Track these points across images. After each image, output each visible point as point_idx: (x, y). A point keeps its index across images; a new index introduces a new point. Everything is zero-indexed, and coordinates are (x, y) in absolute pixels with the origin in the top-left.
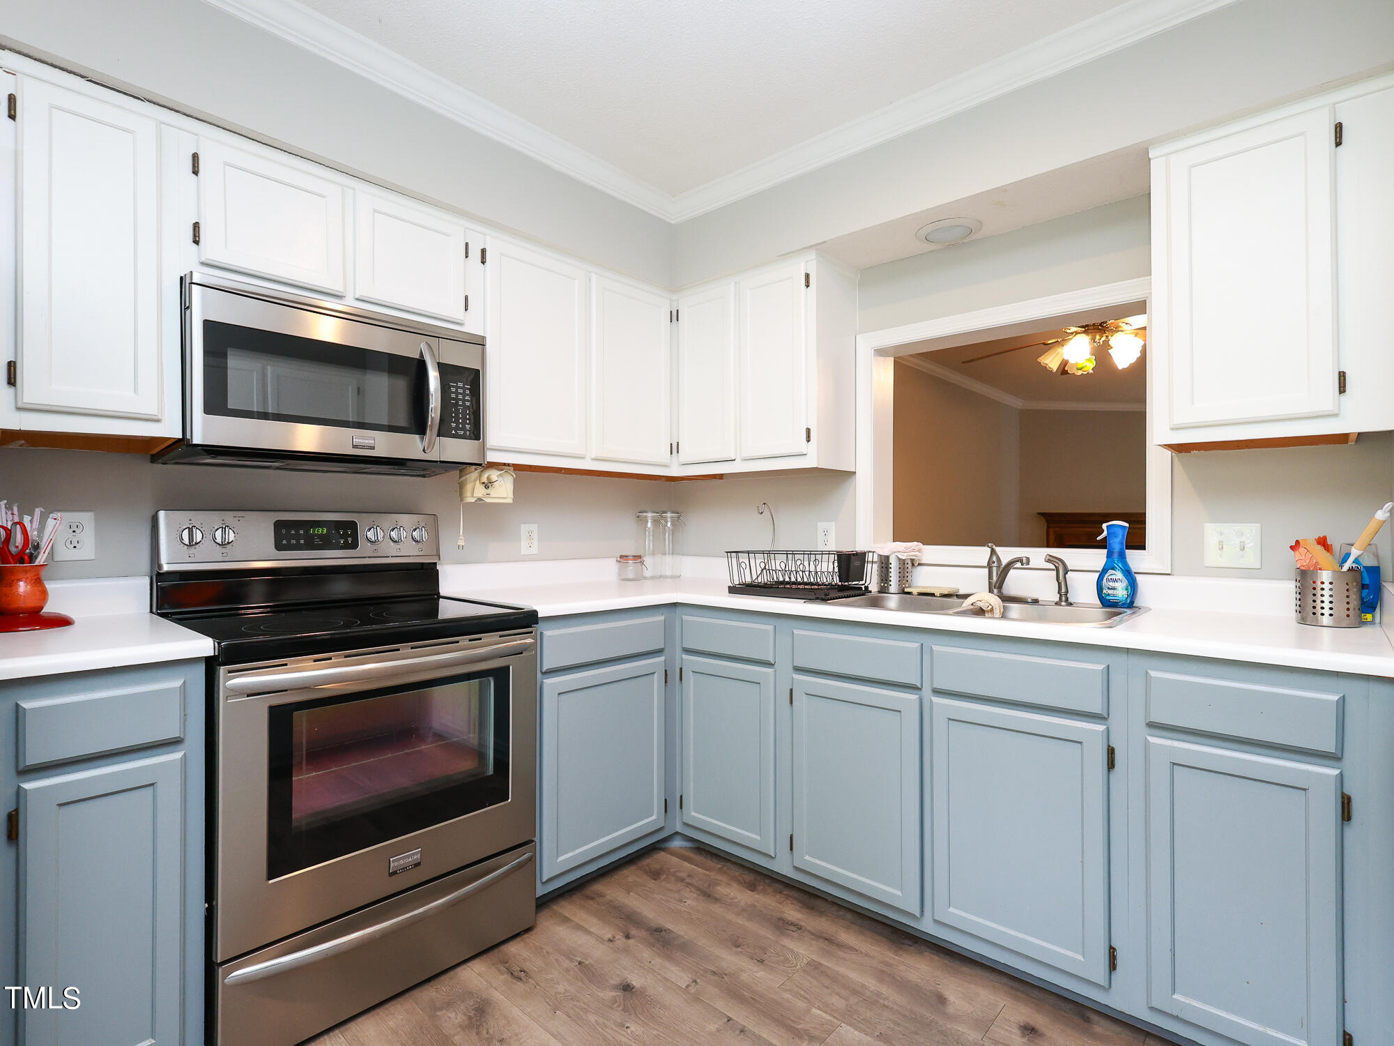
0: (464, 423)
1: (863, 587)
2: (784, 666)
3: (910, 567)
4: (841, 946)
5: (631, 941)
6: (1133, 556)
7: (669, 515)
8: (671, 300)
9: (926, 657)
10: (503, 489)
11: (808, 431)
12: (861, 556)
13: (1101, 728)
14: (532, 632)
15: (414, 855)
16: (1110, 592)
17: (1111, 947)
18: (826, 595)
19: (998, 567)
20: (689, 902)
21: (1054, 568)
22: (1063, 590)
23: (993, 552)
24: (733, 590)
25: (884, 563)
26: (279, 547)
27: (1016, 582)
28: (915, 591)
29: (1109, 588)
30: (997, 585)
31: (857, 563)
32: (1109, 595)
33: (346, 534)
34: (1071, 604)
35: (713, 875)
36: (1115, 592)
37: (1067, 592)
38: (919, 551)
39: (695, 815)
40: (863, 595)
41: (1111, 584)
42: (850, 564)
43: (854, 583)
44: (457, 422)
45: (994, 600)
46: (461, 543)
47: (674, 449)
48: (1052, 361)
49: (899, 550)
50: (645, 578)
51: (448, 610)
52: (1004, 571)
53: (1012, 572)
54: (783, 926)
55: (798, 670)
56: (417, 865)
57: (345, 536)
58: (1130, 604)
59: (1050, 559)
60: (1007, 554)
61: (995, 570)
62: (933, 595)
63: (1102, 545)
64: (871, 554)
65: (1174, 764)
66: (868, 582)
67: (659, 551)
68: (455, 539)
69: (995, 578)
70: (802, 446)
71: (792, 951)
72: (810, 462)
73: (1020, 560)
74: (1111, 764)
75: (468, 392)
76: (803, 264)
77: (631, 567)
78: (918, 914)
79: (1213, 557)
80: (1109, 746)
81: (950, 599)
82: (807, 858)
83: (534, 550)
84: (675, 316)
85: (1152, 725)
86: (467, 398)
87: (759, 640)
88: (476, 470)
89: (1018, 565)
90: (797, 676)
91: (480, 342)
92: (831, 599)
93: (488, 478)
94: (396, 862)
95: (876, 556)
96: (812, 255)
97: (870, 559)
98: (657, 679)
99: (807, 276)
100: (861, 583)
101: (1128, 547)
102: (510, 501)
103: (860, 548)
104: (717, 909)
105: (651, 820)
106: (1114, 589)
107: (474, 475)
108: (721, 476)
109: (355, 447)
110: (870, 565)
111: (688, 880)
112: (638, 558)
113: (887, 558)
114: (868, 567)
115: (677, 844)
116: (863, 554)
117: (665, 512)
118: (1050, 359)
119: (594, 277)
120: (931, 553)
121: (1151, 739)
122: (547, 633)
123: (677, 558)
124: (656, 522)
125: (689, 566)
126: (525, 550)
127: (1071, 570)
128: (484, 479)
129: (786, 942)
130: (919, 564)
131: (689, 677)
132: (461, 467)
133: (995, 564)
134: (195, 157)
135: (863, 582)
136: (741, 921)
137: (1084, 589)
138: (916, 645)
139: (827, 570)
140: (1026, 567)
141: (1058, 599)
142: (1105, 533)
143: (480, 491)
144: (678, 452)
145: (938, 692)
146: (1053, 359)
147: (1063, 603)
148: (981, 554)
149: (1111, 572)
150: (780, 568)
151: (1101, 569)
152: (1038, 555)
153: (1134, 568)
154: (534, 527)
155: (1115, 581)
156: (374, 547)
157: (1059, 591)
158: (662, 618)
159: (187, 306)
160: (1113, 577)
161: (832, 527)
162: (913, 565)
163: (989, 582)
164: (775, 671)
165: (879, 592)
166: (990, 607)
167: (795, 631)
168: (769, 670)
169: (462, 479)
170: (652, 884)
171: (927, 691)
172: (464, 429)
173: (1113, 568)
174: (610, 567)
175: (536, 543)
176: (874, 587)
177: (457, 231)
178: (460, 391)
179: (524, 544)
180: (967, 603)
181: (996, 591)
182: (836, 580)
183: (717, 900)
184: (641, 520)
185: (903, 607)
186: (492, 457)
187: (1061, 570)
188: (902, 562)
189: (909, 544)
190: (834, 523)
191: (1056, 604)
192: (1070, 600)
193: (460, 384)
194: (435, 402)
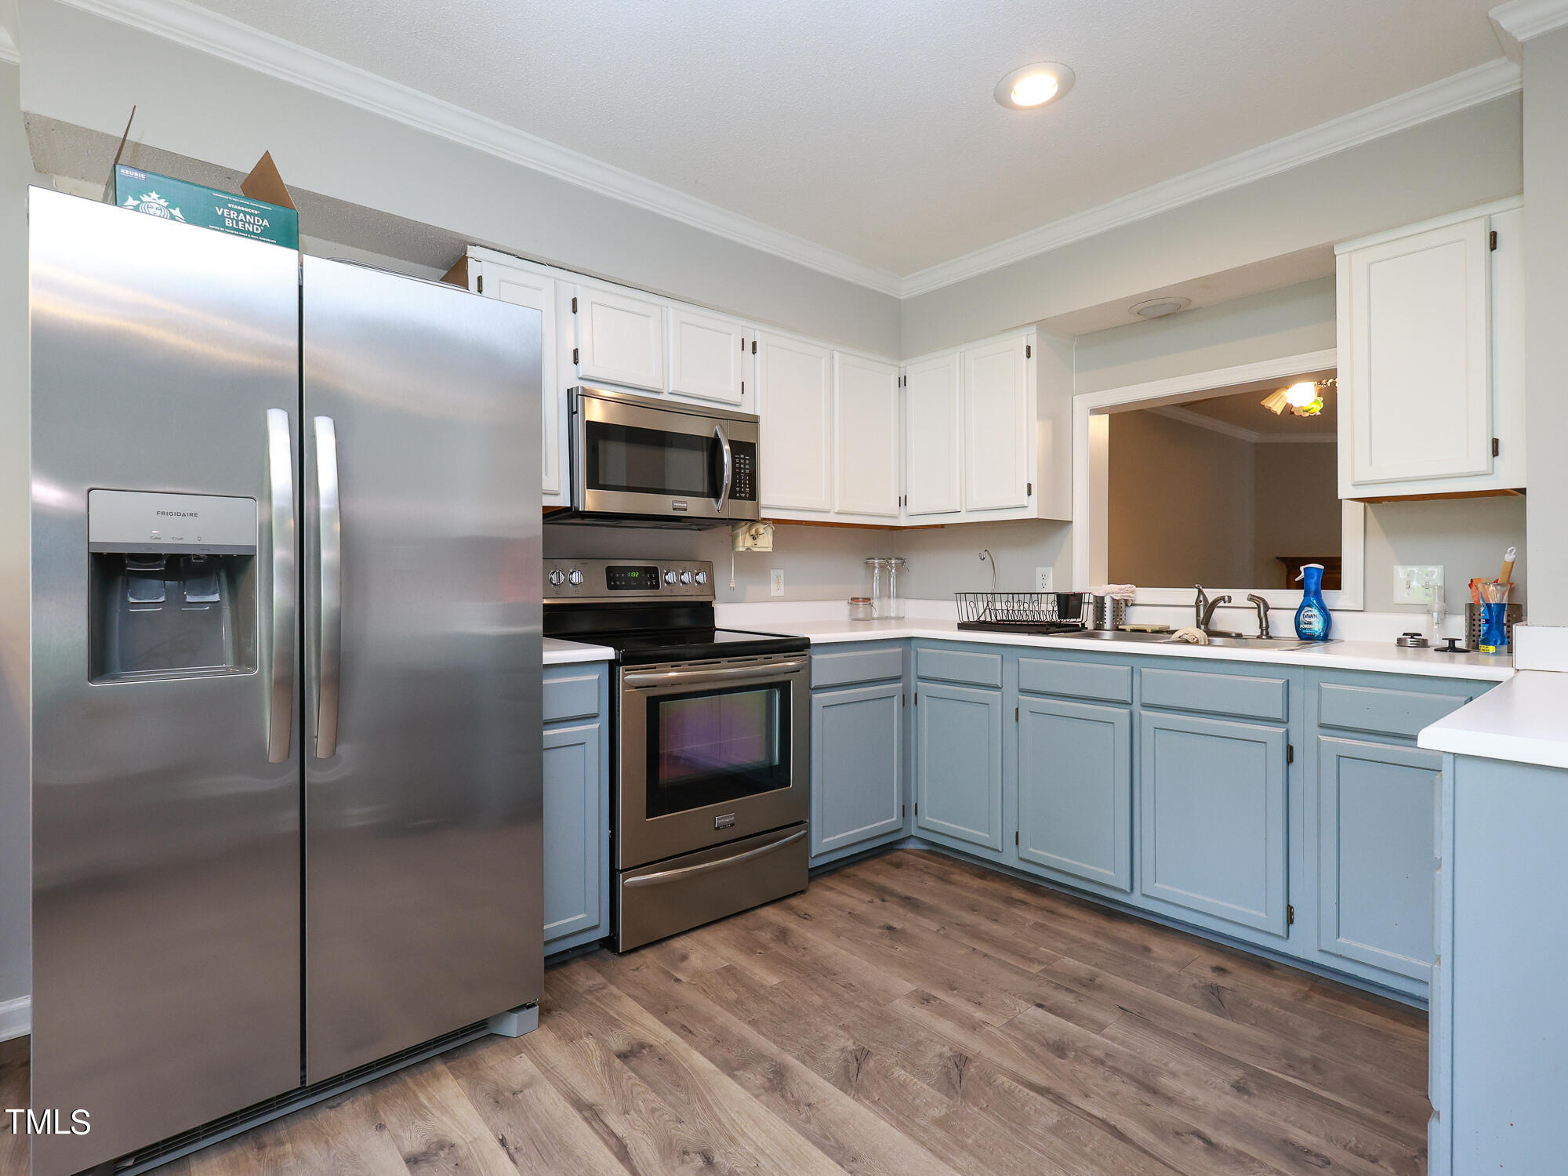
0: (745, 488)
1: (1080, 624)
2: (1011, 689)
3: (1123, 607)
4: (1062, 916)
5: (886, 904)
6: (1330, 597)
7: (893, 561)
8: (900, 367)
9: (1136, 678)
10: (766, 541)
11: (1029, 486)
12: (1079, 597)
13: (1281, 730)
14: (805, 655)
15: (728, 819)
16: (1306, 626)
17: (1289, 906)
18: (1047, 629)
19: (1205, 606)
20: (929, 883)
21: (1256, 606)
22: (1264, 626)
23: (1200, 592)
24: (962, 626)
25: (1099, 602)
26: (610, 587)
27: (1222, 618)
28: (1128, 628)
29: (1305, 623)
30: (1204, 621)
31: (1075, 603)
32: (1305, 629)
33: (650, 577)
34: (1271, 638)
35: (946, 868)
36: (1310, 626)
37: (1267, 627)
38: (1132, 592)
39: (928, 819)
40: (1080, 631)
41: (1307, 619)
42: (1068, 604)
43: (1072, 620)
44: (740, 487)
45: (1200, 634)
46: (733, 585)
47: (903, 501)
48: (1276, 404)
49: (1112, 592)
50: (873, 619)
51: (720, 638)
52: (1211, 607)
53: (1216, 610)
54: (1011, 901)
55: (1023, 691)
56: (732, 825)
57: (651, 579)
58: (1325, 637)
59: (1252, 598)
60: (1211, 594)
61: (1202, 608)
62: (1145, 631)
63: (1300, 585)
64: (1087, 595)
65: (1340, 756)
66: (1084, 620)
67: (885, 594)
68: (727, 581)
69: (1202, 615)
70: (1024, 499)
71: (1021, 917)
72: (1032, 513)
73: (1222, 599)
74: (1290, 759)
75: (747, 462)
76: (1024, 337)
77: (861, 610)
78: (1128, 890)
79: (1401, 596)
80: (1288, 745)
81: (1162, 633)
82: (1031, 849)
83: (781, 593)
84: (903, 382)
85: (1322, 726)
86: (747, 467)
87: (989, 668)
88: (746, 524)
89: (1221, 604)
90: (1023, 698)
91: (754, 421)
92: (1051, 633)
93: (756, 530)
94: (719, 821)
95: (1091, 597)
96: (1033, 329)
97: (1086, 601)
98: (896, 702)
99: (1029, 348)
100: (1078, 620)
101: (1324, 587)
102: (770, 550)
103: (1076, 589)
104: (952, 888)
105: (894, 819)
106: (1310, 623)
107: (745, 528)
108: (943, 526)
109: (675, 509)
110: (1086, 606)
111: (926, 870)
112: (867, 600)
113: (1102, 598)
114: (1085, 608)
115: (911, 846)
116: (1080, 595)
117: (891, 559)
118: (1273, 403)
119: (836, 354)
120: (1143, 594)
121: (1322, 738)
122: (815, 657)
123: (902, 601)
124: (882, 567)
125: (913, 609)
126: (774, 593)
127: (1272, 608)
128: (753, 532)
129: (1014, 910)
130: (1133, 605)
131: (923, 700)
132: (734, 523)
133: (1202, 603)
134: (574, 301)
135: (1080, 620)
136: (975, 896)
137: (1283, 624)
138: (1128, 668)
139: (1048, 610)
140: (1227, 604)
141: (1259, 634)
142: (1303, 574)
143: (749, 542)
144: (906, 505)
145: (1145, 706)
146: (1278, 401)
147: (1264, 637)
148: (1189, 595)
149: (1307, 608)
150: (1002, 609)
151: (1298, 607)
152: (1240, 596)
153: (1329, 606)
154: (781, 572)
155: (1311, 616)
156: (670, 588)
157: (1261, 627)
158: (900, 650)
159: (575, 410)
160: (1310, 613)
161: (1050, 572)
162: (1127, 605)
163: (1197, 619)
164: (1002, 693)
165: (1095, 629)
166: (1196, 640)
167: (1021, 659)
168: (998, 693)
169: (735, 532)
170: (895, 871)
171: (1136, 706)
172: (745, 492)
173: (1309, 606)
174: (842, 609)
175: (782, 587)
176: (1090, 625)
177: (736, 329)
178: (742, 461)
179: (773, 586)
180: (1175, 637)
181: (1203, 627)
182: (1055, 618)
183: (951, 883)
184: (870, 567)
185: (1116, 639)
186: (764, 514)
187: (1263, 608)
188: (1116, 602)
189: (1123, 586)
190: (1051, 568)
191: (1258, 637)
192: (1270, 634)
193: (742, 456)
194: (728, 472)
